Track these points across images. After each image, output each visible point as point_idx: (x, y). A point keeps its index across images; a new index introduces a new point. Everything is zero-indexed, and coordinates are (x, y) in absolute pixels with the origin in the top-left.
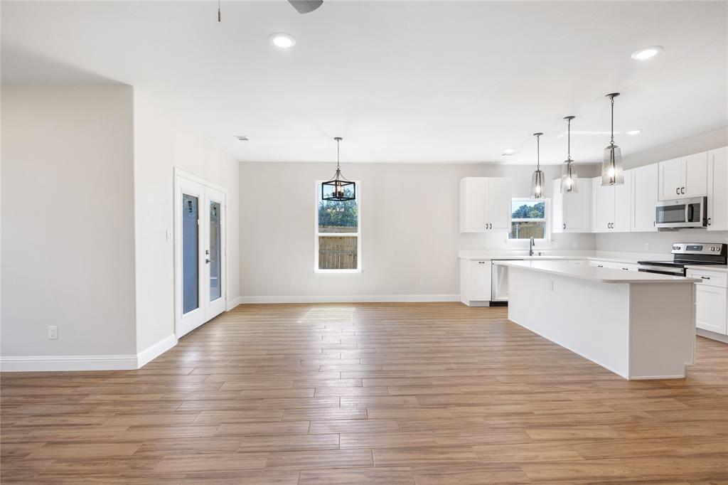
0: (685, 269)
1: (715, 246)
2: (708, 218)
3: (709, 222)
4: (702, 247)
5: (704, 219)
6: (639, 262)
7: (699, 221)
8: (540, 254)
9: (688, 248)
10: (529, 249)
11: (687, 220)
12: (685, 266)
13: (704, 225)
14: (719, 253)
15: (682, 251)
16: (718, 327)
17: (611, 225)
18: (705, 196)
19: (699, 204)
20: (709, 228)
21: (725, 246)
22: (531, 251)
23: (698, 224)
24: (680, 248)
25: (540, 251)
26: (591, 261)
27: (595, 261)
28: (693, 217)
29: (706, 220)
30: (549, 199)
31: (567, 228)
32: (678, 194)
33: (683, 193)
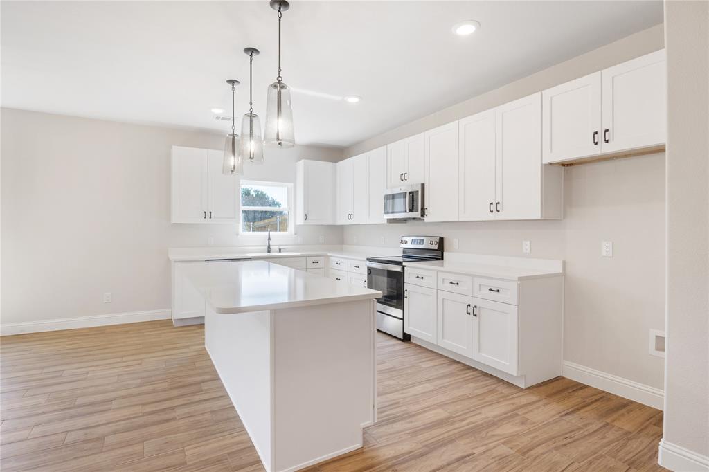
0: (404, 267)
1: (434, 239)
2: (426, 207)
3: (426, 212)
4: (423, 240)
6: (368, 259)
7: (417, 211)
8: (280, 251)
9: (414, 241)
10: (268, 244)
11: (408, 211)
12: (404, 264)
14: (436, 247)
15: (409, 245)
16: (430, 335)
17: (350, 216)
18: (423, 182)
19: (418, 191)
20: (427, 219)
21: (441, 240)
22: (269, 247)
23: (417, 214)
24: (406, 242)
25: (281, 247)
26: (331, 258)
27: (335, 257)
28: (413, 207)
29: (423, 209)
30: (292, 184)
31: (309, 219)
32: (402, 180)
33: (406, 180)
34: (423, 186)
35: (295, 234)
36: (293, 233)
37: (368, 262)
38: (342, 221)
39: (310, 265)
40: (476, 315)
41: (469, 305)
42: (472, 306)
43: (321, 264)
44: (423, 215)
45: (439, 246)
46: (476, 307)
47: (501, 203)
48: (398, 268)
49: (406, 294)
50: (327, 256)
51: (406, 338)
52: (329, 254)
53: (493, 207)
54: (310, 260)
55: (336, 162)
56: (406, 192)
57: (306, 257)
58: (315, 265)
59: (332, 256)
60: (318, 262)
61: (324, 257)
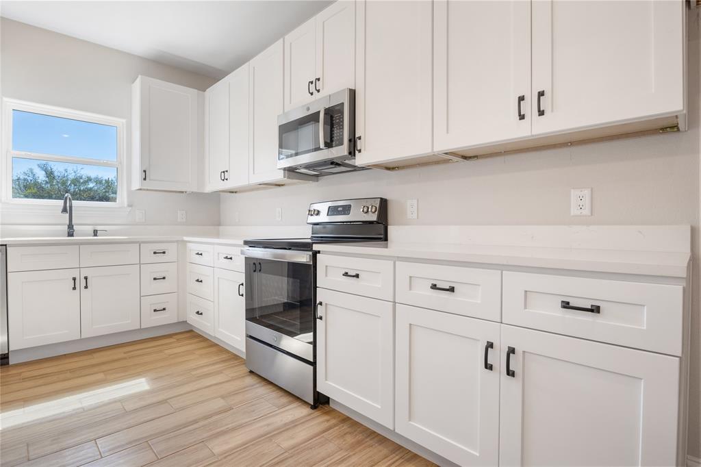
0: (315, 254)
1: (370, 204)
2: (357, 136)
3: (359, 144)
4: (349, 206)
5: (350, 140)
6: (246, 243)
7: (341, 144)
8: (95, 233)
9: (333, 211)
10: (68, 222)
11: (322, 145)
12: (316, 247)
13: (350, 153)
14: (374, 217)
15: (323, 218)
17: (224, 175)
18: (352, 87)
19: (342, 106)
20: (360, 160)
21: (384, 203)
22: (70, 226)
23: (341, 151)
24: (318, 213)
25: (98, 228)
26: (189, 245)
27: (196, 243)
28: (332, 137)
29: (353, 141)
30: (124, 121)
31: (150, 180)
32: (312, 94)
33: (318, 91)
34: (353, 94)
35: (130, 206)
36: (126, 204)
37: (247, 248)
38: (213, 184)
39: (148, 256)
40: (512, 374)
41: (492, 346)
43: (171, 255)
44: (352, 152)
45: (379, 216)
46: (513, 351)
47: (548, 93)
48: (303, 258)
49: (320, 311)
50: (183, 241)
51: (320, 401)
52: (186, 239)
54: (149, 249)
55: (205, 91)
56: (319, 112)
57: (140, 243)
58: (160, 258)
59: (189, 242)
60: (164, 253)
61: (176, 244)
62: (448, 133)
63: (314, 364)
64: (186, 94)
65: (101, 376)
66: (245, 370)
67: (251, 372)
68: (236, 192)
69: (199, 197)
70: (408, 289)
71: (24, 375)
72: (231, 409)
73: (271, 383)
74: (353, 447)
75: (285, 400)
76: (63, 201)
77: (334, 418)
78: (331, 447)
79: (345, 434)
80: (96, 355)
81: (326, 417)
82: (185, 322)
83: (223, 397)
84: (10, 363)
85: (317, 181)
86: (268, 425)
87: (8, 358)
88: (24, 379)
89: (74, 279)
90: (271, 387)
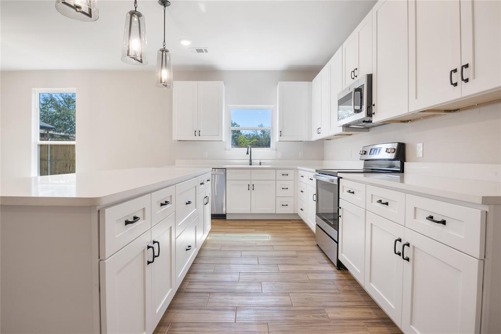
0: (339, 179)
1: (390, 146)
2: (373, 104)
3: (374, 109)
6: (317, 171)
7: (363, 110)
8: (260, 163)
10: (250, 158)
12: (339, 175)
14: (393, 156)
17: (319, 130)
18: (370, 73)
20: (375, 119)
22: (251, 160)
24: (365, 153)
25: (262, 161)
29: (370, 106)
30: (274, 106)
31: (283, 136)
32: (353, 79)
33: (356, 76)
34: (370, 78)
35: (276, 149)
36: (273, 149)
37: (317, 174)
39: (280, 177)
40: (408, 259)
41: (400, 240)
42: (404, 242)
43: (291, 176)
44: (370, 114)
45: (397, 155)
46: (408, 245)
47: (471, 65)
49: (341, 212)
50: (297, 169)
52: (298, 168)
53: (456, 77)
54: (280, 172)
55: (312, 81)
56: (364, 85)
57: (276, 169)
58: (285, 177)
59: (301, 170)
60: (287, 175)
61: (293, 170)
62: (416, 98)
63: (337, 243)
64: (303, 85)
65: (254, 230)
66: (315, 243)
67: (317, 245)
68: (330, 140)
69: (310, 143)
70: (370, 202)
71: (230, 224)
72: (297, 257)
73: (323, 252)
74: (345, 291)
75: (326, 261)
76: (247, 149)
77: (346, 277)
78: (333, 287)
79: (345, 285)
80: (256, 222)
81: (342, 275)
82: (297, 214)
83: (296, 251)
84: (227, 218)
85: (369, 131)
86: (310, 268)
87: (226, 216)
88: (229, 225)
89: (249, 185)
90: (323, 254)
